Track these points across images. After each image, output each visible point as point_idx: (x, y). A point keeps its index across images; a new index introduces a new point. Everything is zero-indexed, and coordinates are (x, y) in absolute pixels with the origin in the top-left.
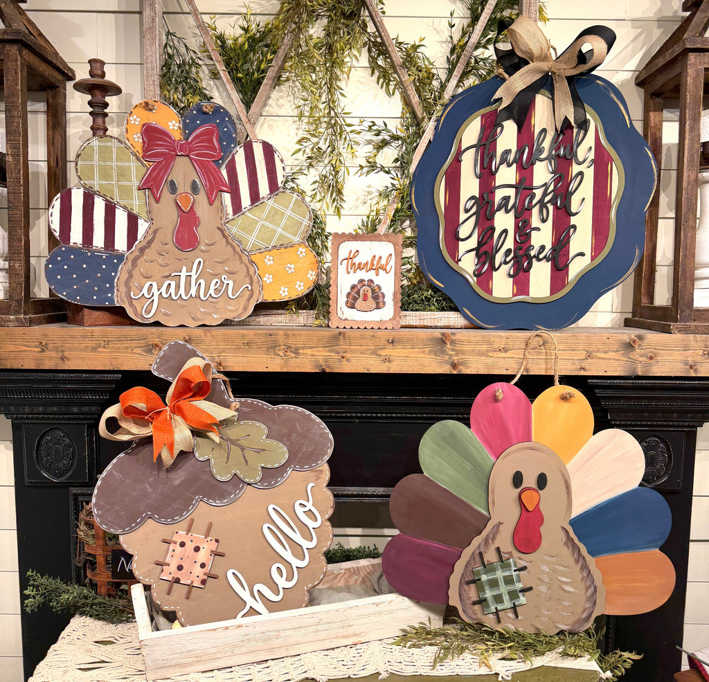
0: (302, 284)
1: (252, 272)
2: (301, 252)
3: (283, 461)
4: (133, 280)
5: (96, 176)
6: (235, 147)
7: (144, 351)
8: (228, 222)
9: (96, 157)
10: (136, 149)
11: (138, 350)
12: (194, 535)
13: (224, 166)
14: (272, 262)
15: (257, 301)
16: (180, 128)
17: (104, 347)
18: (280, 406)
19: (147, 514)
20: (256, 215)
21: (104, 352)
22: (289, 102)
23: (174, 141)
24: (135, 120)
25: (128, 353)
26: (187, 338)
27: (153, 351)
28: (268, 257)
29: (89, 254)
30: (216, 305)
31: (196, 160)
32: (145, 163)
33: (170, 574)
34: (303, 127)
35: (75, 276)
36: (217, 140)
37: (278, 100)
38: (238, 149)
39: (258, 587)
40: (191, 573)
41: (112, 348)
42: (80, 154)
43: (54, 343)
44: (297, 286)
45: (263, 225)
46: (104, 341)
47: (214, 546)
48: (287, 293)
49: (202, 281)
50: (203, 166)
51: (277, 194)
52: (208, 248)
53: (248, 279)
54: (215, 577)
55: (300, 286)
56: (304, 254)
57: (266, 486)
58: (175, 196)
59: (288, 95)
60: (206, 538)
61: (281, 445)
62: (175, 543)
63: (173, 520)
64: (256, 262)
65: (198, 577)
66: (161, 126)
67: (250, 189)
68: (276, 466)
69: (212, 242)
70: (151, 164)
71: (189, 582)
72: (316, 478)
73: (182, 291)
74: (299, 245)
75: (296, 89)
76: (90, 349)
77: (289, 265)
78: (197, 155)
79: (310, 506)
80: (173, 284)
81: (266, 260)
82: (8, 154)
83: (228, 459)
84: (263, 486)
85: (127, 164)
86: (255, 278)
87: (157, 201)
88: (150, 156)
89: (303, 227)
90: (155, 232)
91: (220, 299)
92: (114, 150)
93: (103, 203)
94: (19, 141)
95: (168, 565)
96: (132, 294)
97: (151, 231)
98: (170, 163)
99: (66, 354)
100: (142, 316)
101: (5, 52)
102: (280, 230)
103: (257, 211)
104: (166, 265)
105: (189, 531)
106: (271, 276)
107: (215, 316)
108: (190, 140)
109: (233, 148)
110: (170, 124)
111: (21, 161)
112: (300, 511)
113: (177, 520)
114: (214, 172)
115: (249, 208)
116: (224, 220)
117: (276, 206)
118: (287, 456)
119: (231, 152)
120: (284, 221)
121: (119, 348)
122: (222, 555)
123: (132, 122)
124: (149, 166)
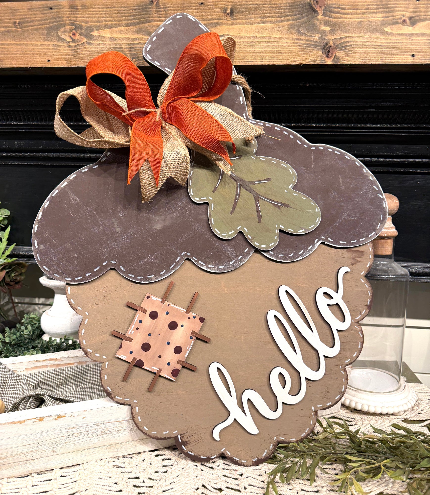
3: (312, 228)
12: (172, 305)
18: (321, 146)
19: (109, 262)
33: (131, 352)
39: (249, 394)
40: (160, 357)
47: (197, 326)
54: (192, 369)
57: (281, 258)
60: (187, 312)
61: (313, 203)
62: (144, 311)
63: (146, 278)
65: (169, 364)
68: (301, 232)
71: (155, 369)
72: (353, 261)
79: (338, 298)
83: (234, 208)
84: (276, 257)
95: (130, 340)
105: (165, 298)
112: (322, 302)
113: (151, 279)
118: (318, 221)
122: (205, 341)
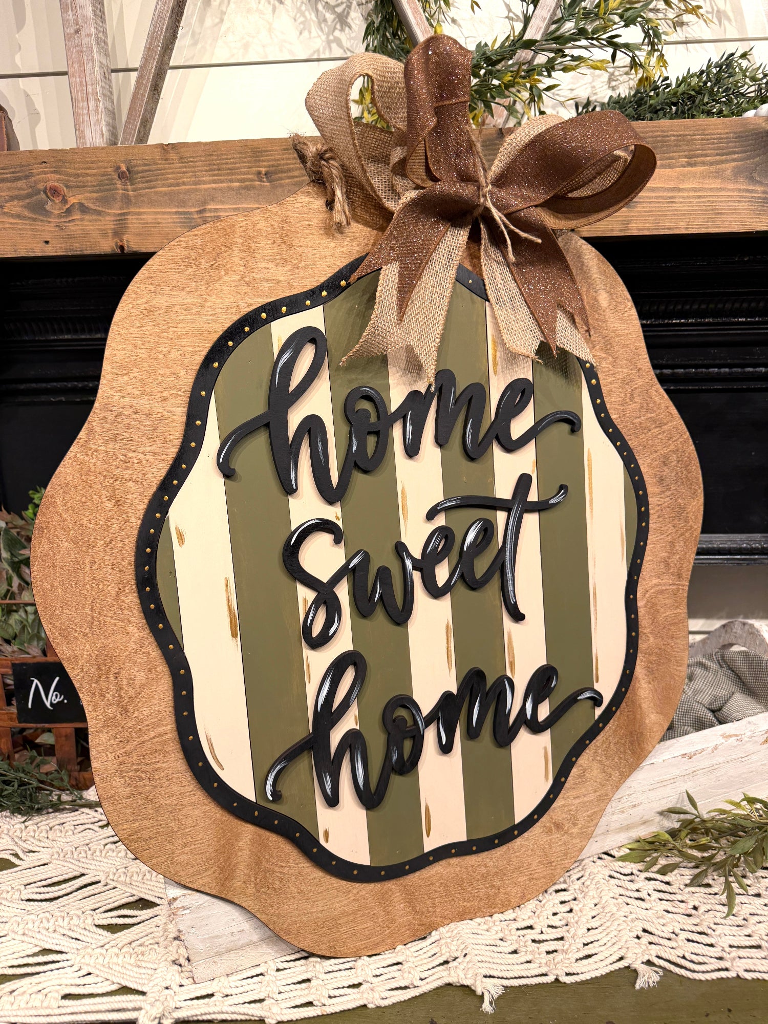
7: (26, 207)
11: (14, 207)
26: (124, 168)
27: (47, 207)
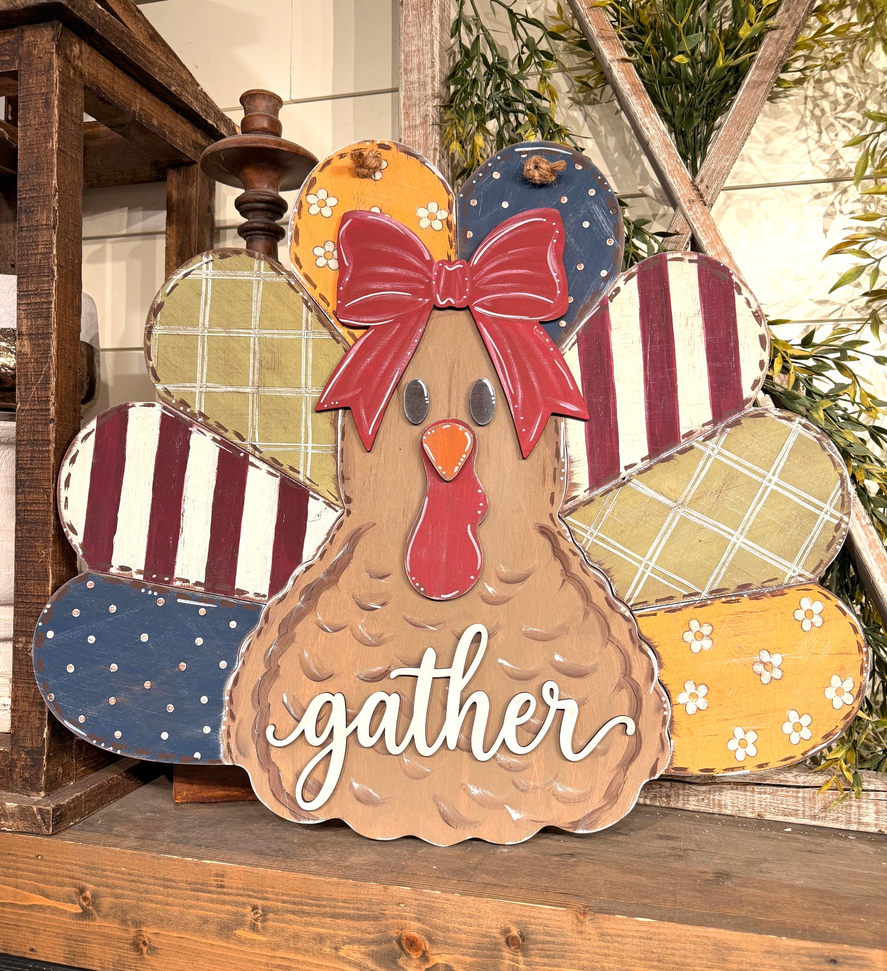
0: (806, 720)
1: (638, 675)
2: (809, 614)
4: (277, 684)
5: (202, 369)
6: (611, 276)
7: (373, 956)
8: (573, 510)
9: (205, 314)
10: (319, 290)
11: (354, 953)
13: (573, 337)
14: (707, 644)
15: (653, 771)
16: (449, 224)
17: (254, 928)
20: (665, 488)
21: (252, 943)
22: (805, 140)
23: (430, 264)
24: (323, 204)
25: (324, 956)
26: (515, 932)
27: (400, 962)
28: (694, 625)
29: (161, 601)
30: (521, 779)
31: (490, 323)
32: (342, 330)
34: (847, 209)
35: (114, 667)
36: (557, 257)
37: (768, 140)
38: (620, 283)
41: (276, 932)
42: (161, 305)
43: (117, 896)
44: (787, 728)
45: (684, 521)
46: (255, 908)
48: (752, 751)
49: (480, 698)
50: (509, 338)
51: (737, 423)
52: (506, 590)
53: (624, 698)
55: (798, 727)
56: (818, 621)
58: (417, 430)
59: (803, 123)
64: (656, 641)
66: (395, 220)
67: (651, 408)
69: (519, 571)
70: (358, 333)
73: (417, 728)
74: (802, 587)
75: (825, 104)
76: (213, 927)
77: (765, 656)
78: (494, 306)
80: (393, 703)
81: (689, 636)
82: (20, 334)
85: (290, 335)
86: (650, 692)
87: (369, 445)
88: (357, 311)
89: (817, 529)
90: (354, 539)
91: (533, 759)
92: (257, 294)
93: (213, 451)
94: (49, 295)
96: (270, 730)
97: (342, 536)
98: (414, 330)
99: (148, 932)
100: (293, 800)
101: (22, 51)
102: (738, 540)
103: (665, 474)
104: (378, 642)
106: (702, 691)
107: (515, 815)
108: (476, 261)
109: (606, 279)
110: (422, 212)
111: (53, 351)
114: (540, 354)
115: (640, 465)
116: (559, 505)
117: (730, 459)
119: (598, 292)
120: (755, 508)
121: (296, 937)
123: (314, 210)
124: (351, 341)
